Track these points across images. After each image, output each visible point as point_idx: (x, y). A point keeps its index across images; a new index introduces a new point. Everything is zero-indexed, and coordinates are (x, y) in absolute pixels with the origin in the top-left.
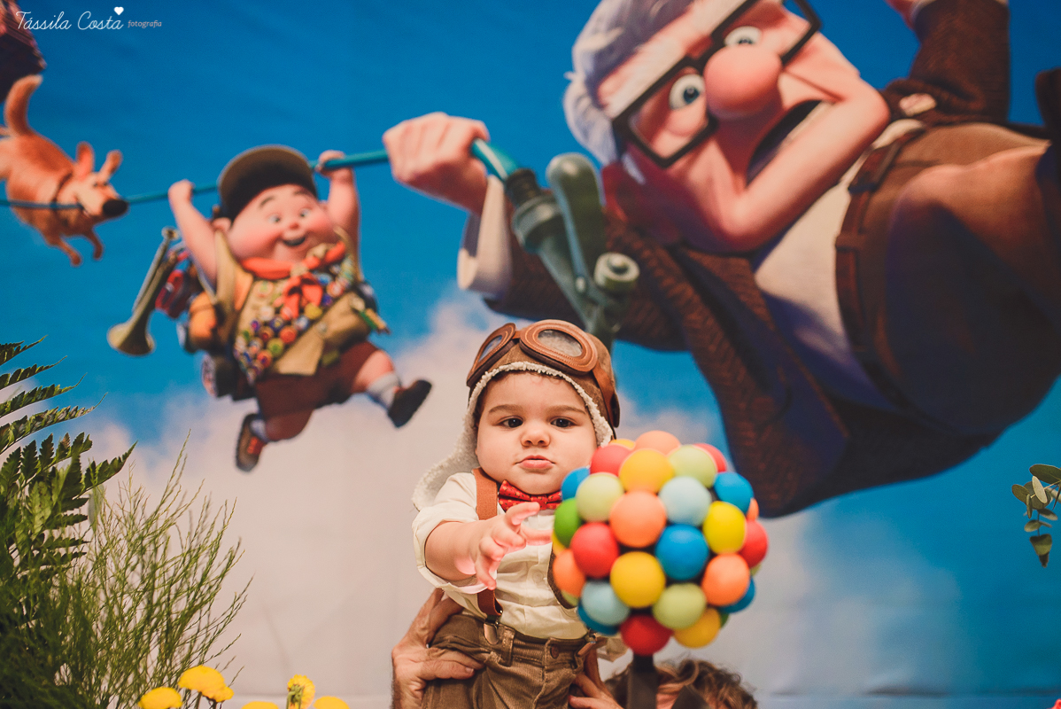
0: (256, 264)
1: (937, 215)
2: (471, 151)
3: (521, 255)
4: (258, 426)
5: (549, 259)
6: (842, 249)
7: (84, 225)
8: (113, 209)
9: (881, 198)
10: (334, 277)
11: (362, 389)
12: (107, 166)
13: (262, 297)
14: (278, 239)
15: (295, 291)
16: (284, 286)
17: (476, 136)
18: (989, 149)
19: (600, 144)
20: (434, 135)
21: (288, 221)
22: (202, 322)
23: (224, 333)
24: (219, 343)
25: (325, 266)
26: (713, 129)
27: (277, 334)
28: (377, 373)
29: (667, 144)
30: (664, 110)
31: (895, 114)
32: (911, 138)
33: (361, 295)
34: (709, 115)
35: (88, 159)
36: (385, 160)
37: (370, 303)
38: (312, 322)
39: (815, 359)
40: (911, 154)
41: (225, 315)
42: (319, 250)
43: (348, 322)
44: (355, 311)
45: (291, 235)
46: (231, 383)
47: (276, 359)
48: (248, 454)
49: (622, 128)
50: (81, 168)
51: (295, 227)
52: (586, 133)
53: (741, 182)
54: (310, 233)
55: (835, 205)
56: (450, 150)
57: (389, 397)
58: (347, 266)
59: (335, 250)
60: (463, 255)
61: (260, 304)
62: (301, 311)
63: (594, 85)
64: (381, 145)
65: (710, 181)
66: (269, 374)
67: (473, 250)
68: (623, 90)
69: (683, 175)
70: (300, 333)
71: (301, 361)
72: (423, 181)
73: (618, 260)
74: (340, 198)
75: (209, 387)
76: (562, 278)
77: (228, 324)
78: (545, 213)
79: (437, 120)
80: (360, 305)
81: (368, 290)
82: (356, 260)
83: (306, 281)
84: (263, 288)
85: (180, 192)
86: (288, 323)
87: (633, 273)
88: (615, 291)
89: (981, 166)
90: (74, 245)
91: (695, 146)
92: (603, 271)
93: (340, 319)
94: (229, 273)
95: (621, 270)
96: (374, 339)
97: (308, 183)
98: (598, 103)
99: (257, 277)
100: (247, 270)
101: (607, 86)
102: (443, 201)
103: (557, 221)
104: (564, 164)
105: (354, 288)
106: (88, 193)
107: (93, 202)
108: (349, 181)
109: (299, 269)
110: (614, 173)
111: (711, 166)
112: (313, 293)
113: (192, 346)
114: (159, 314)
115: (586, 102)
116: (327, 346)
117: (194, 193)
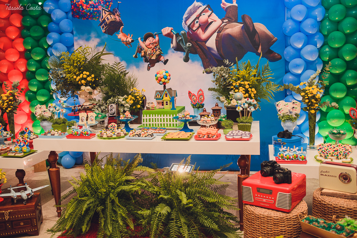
0: (148, 47)
1: (229, 35)
2: (171, 31)
3: (178, 44)
4: (150, 65)
5: (181, 44)
6: (216, 40)
7: (129, 43)
8: (132, 41)
9: (221, 33)
10: (157, 47)
11: (161, 61)
12: (131, 36)
13: (149, 51)
14: (150, 43)
15: (152, 49)
16: (151, 49)
17: (172, 29)
18: (235, 26)
19: (186, 29)
20: (167, 30)
21: (151, 42)
22: (143, 54)
23: (145, 55)
24: (145, 56)
25: (156, 46)
26: (200, 26)
27: (151, 54)
28: (162, 59)
29: (194, 29)
30: (194, 24)
31: (223, 22)
32: (225, 25)
33: (160, 50)
34: (199, 24)
35: (129, 35)
36: (162, 33)
37: (161, 50)
38: (155, 53)
39: (213, 54)
40: (225, 27)
41: (145, 53)
42: (155, 45)
43: (159, 53)
44: (159, 51)
45: (152, 43)
46: (146, 61)
47: (151, 58)
48: (149, 69)
49: (189, 27)
50: (129, 37)
51: (152, 42)
52: (185, 28)
53: (204, 33)
54: (154, 42)
55: (215, 34)
56: (169, 31)
57: (164, 61)
58: (158, 46)
59: (157, 44)
60: (171, 44)
61: (149, 52)
62: (153, 52)
63: (185, 22)
64: (161, 31)
65: (200, 33)
66: (150, 59)
67: (172, 44)
68: (189, 22)
69: (197, 32)
70: (154, 54)
71: (154, 58)
72: (166, 35)
73: (189, 43)
74: (157, 38)
75: (144, 61)
76: (183, 46)
77: (146, 54)
78: (180, 38)
79: (167, 27)
80: (160, 51)
81: (161, 49)
82: (159, 45)
83: (154, 48)
84: (149, 49)
85: (139, 39)
86: (152, 53)
87: (191, 45)
88: (189, 47)
89: (234, 28)
90: (128, 46)
91: (198, 28)
92: (187, 45)
93: (158, 53)
94: (145, 48)
95: (190, 45)
96: (162, 55)
97: (153, 37)
98: (186, 24)
99: (148, 48)
100: (147, 47)
101: (187, 22)
102: (168, 38)
103: (182, 39)
104: (183, 32)
105: (159, 49)
106: (130, 39)
107: (130, 41)
108: (158, 36)
109: (153, 47)
110: (188, 33)
111: (200, 31)
112: (155, 50)
113: (142, 57)
114: (138, 53)
115: (185, 24)
116: (157, 56)
117: (141, 39)
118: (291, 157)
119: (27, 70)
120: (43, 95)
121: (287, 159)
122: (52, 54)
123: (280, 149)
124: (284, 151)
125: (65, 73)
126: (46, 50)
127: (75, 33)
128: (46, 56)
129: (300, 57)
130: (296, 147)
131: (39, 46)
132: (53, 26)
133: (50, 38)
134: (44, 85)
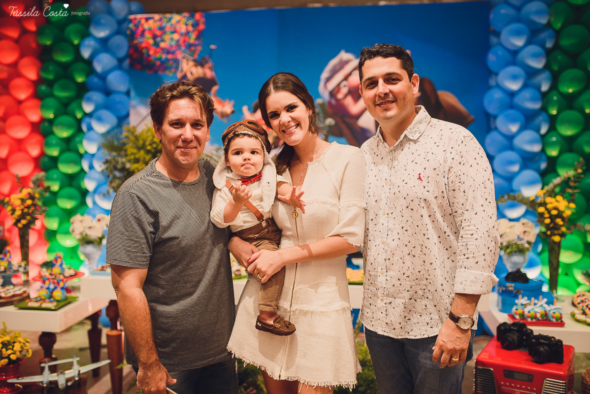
7: (228, 116)
12: (232, 103)
19: (326, 96)
26: (350, 92)
29: (340, 96)
30: (339, 90)
34: (349, 89)
35: (228, 102)
49: (331, 94)
50: (226, 104)
52: (324, 95)
53: (355, 103)
63: (325, 84)
68: (332, 85)
69: (343, 102)
85: (245, 109)
91: (346, 96)
92: (327, 122)
98: (326, 88)
101: (328, 85)
104: (320, 101)
106: (228, 109)
110: (330, 103)
111: (349, 101)
115: (324, 88)
117: (248, 108)
118: (538, 315)
119: (42, 154)
120: (70, 197)
121: (532, 319)
122: (90, 128)
123: (517, 301)
124: (524, 305)
125: (129, 161)
126: (79, 122)
127: (133, 93)
128: (79, 130)
129: (511, 148)
130: (543, 298)
131: (66, 113)
132: (95, 80)
133: (89, 100)
134: (72, 180)
